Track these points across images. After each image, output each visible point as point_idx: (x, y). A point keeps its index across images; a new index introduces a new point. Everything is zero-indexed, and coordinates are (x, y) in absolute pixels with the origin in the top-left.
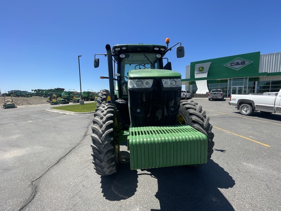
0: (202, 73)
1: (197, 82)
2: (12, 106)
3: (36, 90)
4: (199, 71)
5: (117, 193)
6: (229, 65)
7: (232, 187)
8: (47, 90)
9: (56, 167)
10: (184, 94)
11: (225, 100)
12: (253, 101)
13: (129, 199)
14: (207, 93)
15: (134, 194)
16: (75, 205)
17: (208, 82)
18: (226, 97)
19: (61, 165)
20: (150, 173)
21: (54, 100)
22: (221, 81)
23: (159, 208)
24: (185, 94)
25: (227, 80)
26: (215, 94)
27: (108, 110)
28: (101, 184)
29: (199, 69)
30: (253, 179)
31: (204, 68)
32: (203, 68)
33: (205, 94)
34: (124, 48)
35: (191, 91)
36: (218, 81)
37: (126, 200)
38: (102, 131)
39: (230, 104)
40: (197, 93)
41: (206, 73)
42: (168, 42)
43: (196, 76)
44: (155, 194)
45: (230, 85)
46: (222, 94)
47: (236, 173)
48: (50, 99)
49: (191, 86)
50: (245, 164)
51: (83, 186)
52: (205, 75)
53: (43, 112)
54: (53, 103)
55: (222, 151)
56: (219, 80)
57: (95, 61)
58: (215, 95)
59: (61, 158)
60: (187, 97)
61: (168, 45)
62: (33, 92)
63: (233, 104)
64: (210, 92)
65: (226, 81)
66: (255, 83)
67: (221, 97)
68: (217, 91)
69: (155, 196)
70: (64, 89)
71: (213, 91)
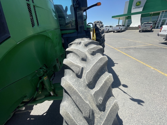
0: (139, 7)
1: (132, 17)
4: (136, 6)
10: (120, 28)
11: (153, 31)
14: (139, 26)
17: (142, 16)
18: (154, 28)
22: (154, 14)
24: (121, 27)
25: (159, 13)
26: (146, 26)
29: (137, 3)
32: (140, 2)
33: (137, 27)
35: (126, 25)
36: (151, 14)
40: (131, 26)
41: (142, 7)
43: (133, 11)
45: (161, 17)
46: (151, 26)
49: (127, 20)
52: (141, 10)
56: (152, 13)
58: (145, 28)
60: (122, 30)
64: (141, 24)
67: (150, 29)
68: (148, 23)
71: (144, 24)
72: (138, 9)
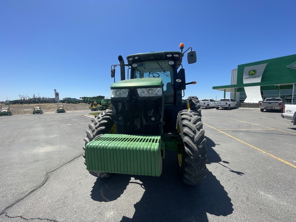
0: (254, 77)
1: (246, 88)
2: (62, 111)
3: (83, 98)
4: (250, 75)
5: (102, 195)
8: (91, 98)
9: (68, 165)
10: (226, 103)
13: (109, 203)
14: (260, 102)
15: (116, 199)
17: (262, 89)
19: (72, 163)
20: (141, 183)
21: (94, 107)
22: (282, 87)
23: (131, 217)
24: (229, 103)
25: (292, 85)
26: (270, 103)
27: (105, 117)
28: (94, 185)
29: (250, 72)
30: (261, 212)
31: (257, 71)
32: (255, 71)
33: (256, 104)
34: (136, 58)
35: (238, 99)
36: (277, 86)
38: (93, 136)
39: (283, 116)
40: (246, 101)
41: (259, 77)
42: (182, 48)
43: (245, 82)
44: (135, 203)
45: (295, 92)
46: (280, 104)
47: (242, 201)
48: (92, 106)
49: (238, 93)
50: (262, 193)
51: (80, 183)
52: (258, 80)
53: (82, 117)
54: (93, 109)
55: (239, 173)
56: (279, 85)
57: (112, 72)
58: (270, 105)
60: (231, 106)
61: (182, 51)
62: (81, 99)
63: (288, 117)
64: (263, 100)
65: (291, 87)
68: (274, 100)
69: (135, 205)
70: (104, 97)
71: (267, 100)
72: (254, 79)
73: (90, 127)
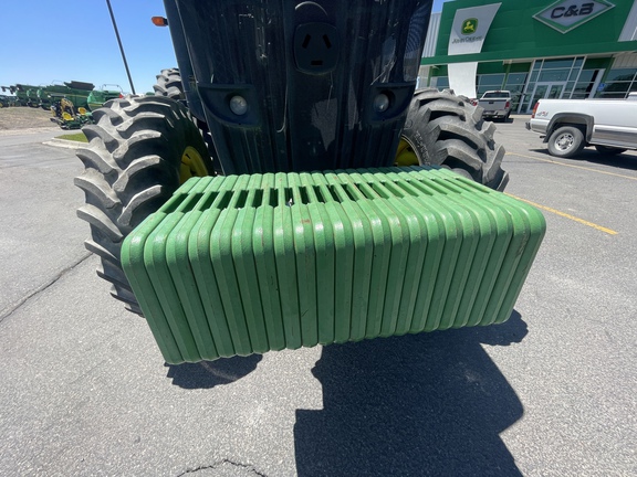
0: (470, 40)
1: (452, 68)
4: (464, 32)
6: (548, 16)
7: (518, 339)
11: (511, 121)
12: (591, 119)
14: (471, 100)
15: (254, 368)
16: (81, 405)
17: (480, 70)
18: (515, 111)
21: (68, 118)
22: (514, 67)
23: (320, 406)
25: (529, 64)
26: (491, 102)
27: (142, 115)
29: (465, 25)
30: (572, 317)
31: (479, 23)
32: (474, 22)
36: (506, 65)
37: (230, 385)
39: (529, 126)
41: (480, 38)
43: (453, 50)
45: (533, 79)
46: (507, 104)
48: (58, 114)
49: (434, 79)
51: (114, 347)
52: (475, 47)
53: (37, 148)
56: (510, 61)
58: (491, 107)
59: (64, 271)
63: (537, 127)
64: (478, 97)
65: (527, 66)
66: (596, 73)
67: (503, 113)
68: (497, 94)
69: (313, 371)
71: (487, 96)
72: (469, 44)
73: (88, 162)
